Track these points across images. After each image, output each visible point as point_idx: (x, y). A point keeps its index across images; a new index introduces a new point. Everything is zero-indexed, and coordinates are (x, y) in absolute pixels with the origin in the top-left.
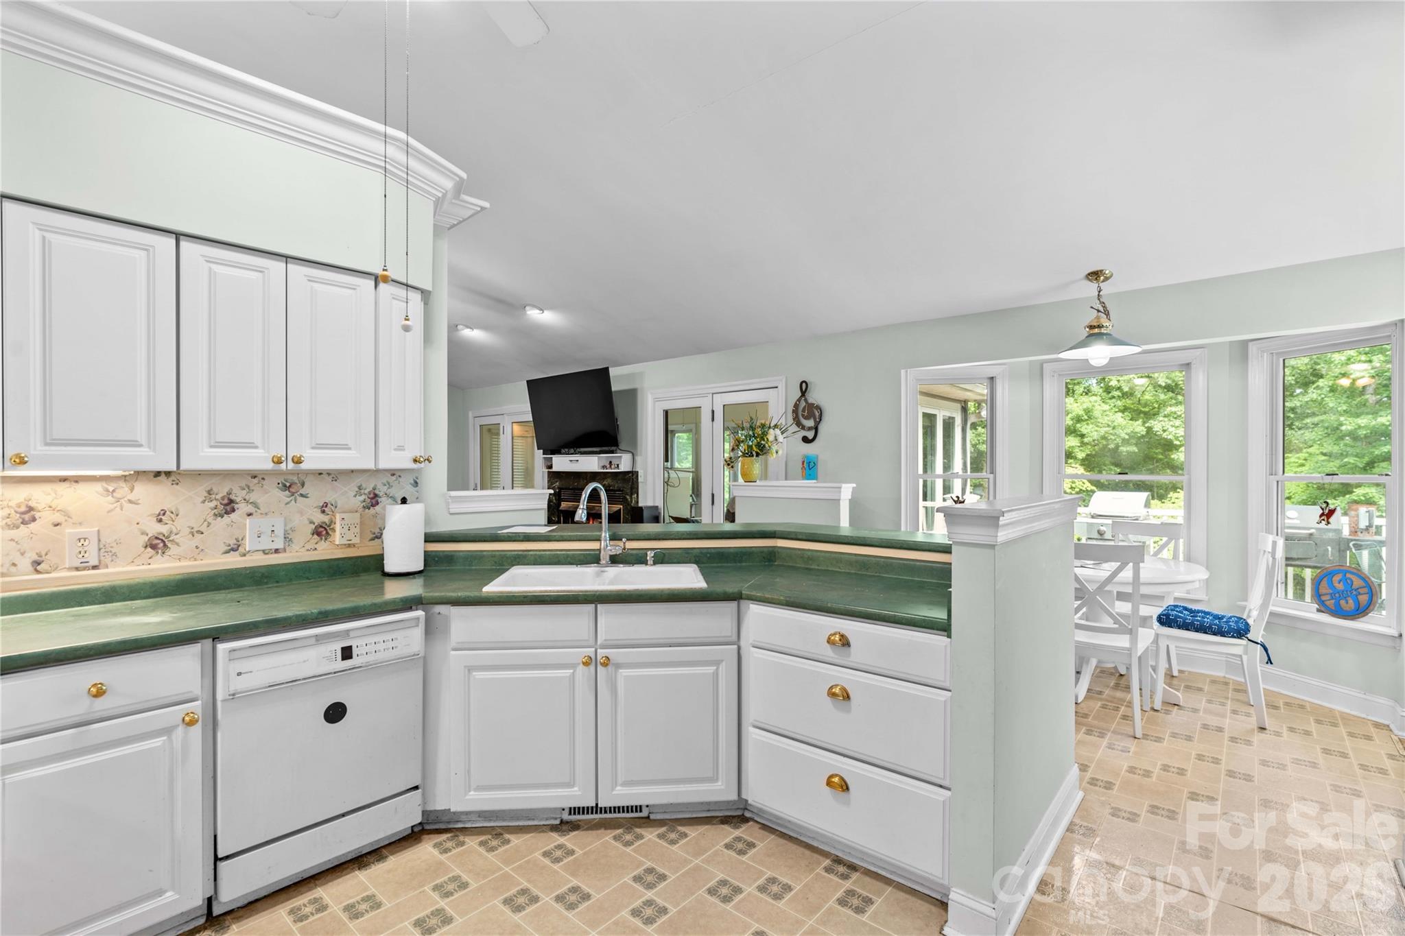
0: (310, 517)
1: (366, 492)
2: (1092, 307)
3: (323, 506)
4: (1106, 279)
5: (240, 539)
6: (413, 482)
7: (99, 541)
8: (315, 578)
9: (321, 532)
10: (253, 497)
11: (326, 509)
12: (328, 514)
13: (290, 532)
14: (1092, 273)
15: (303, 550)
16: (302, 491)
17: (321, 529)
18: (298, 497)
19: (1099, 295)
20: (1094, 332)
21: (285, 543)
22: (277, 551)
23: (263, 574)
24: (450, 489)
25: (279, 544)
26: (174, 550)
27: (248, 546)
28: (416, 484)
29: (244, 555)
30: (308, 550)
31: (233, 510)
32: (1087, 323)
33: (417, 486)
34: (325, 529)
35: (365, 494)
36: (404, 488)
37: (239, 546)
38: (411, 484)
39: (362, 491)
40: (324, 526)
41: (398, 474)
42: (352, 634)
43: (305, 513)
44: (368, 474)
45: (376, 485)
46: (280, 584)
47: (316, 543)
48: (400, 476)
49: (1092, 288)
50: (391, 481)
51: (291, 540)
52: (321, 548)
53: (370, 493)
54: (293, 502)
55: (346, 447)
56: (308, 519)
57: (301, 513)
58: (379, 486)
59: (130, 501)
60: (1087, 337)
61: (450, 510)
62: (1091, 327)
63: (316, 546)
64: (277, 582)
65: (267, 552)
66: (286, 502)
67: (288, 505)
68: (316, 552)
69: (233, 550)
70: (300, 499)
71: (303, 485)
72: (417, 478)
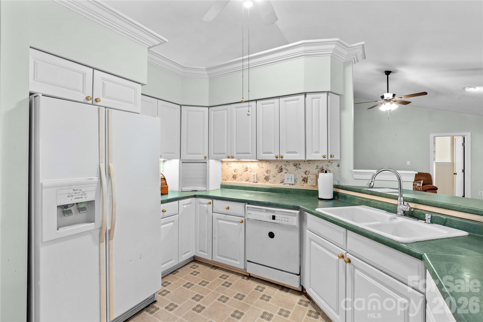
0: (302, 175)
1: (319, 168)
3: (305, 172)
5: (284, 180)
6: (337, 165)
7: (257, 176)
8: (301, 195)
9: (305, 180)
10: (287, 168)
11: (306, 173)
12: (307, 175)
13: (296, 179)
15: (299, 185)
16: (299, 167)
17: (305, 179)
18: (298, 168)
21: (295, 182)
22: (293, 185)
23: (287, 191)
24: (355, 168)
25: (293, 183)
26: (270, 181)
27: (286, 182)
28: (339, 166)
29: (285, 184)
30: (301, 186)
31: (282, 171)
33: (339, 167)
34: (306, 180)
35: (319, 169)
36: (333, 167)
37: (283, 181)
38: (336, 166)
39: (318, 168)
40: (306, 178)
41: (331, 162)
42: (276, 212)
43: (300, 174)
44: (321, 161)
45: (323, 166)
46: (292, 195)
47: (303, 184)
48: (332, 163)
50: (328, 164)
51: (296, 182)
52: (305, 186)
53: (321, 168)
54: (297, 170)
55: (295, 153)
56: (301, 176)
57: (299, 173)
58: (324, 166)
59: (262, 167)
61: (354, 177)
63: (303, 185)
64: (291, 194)
65: (290, 184)
66: (295, 170)
67: (296, 171)
68: (303, 186)
69: (282, 182)
70: (299, 169)
71: (300, 165)
72: (339, 164)
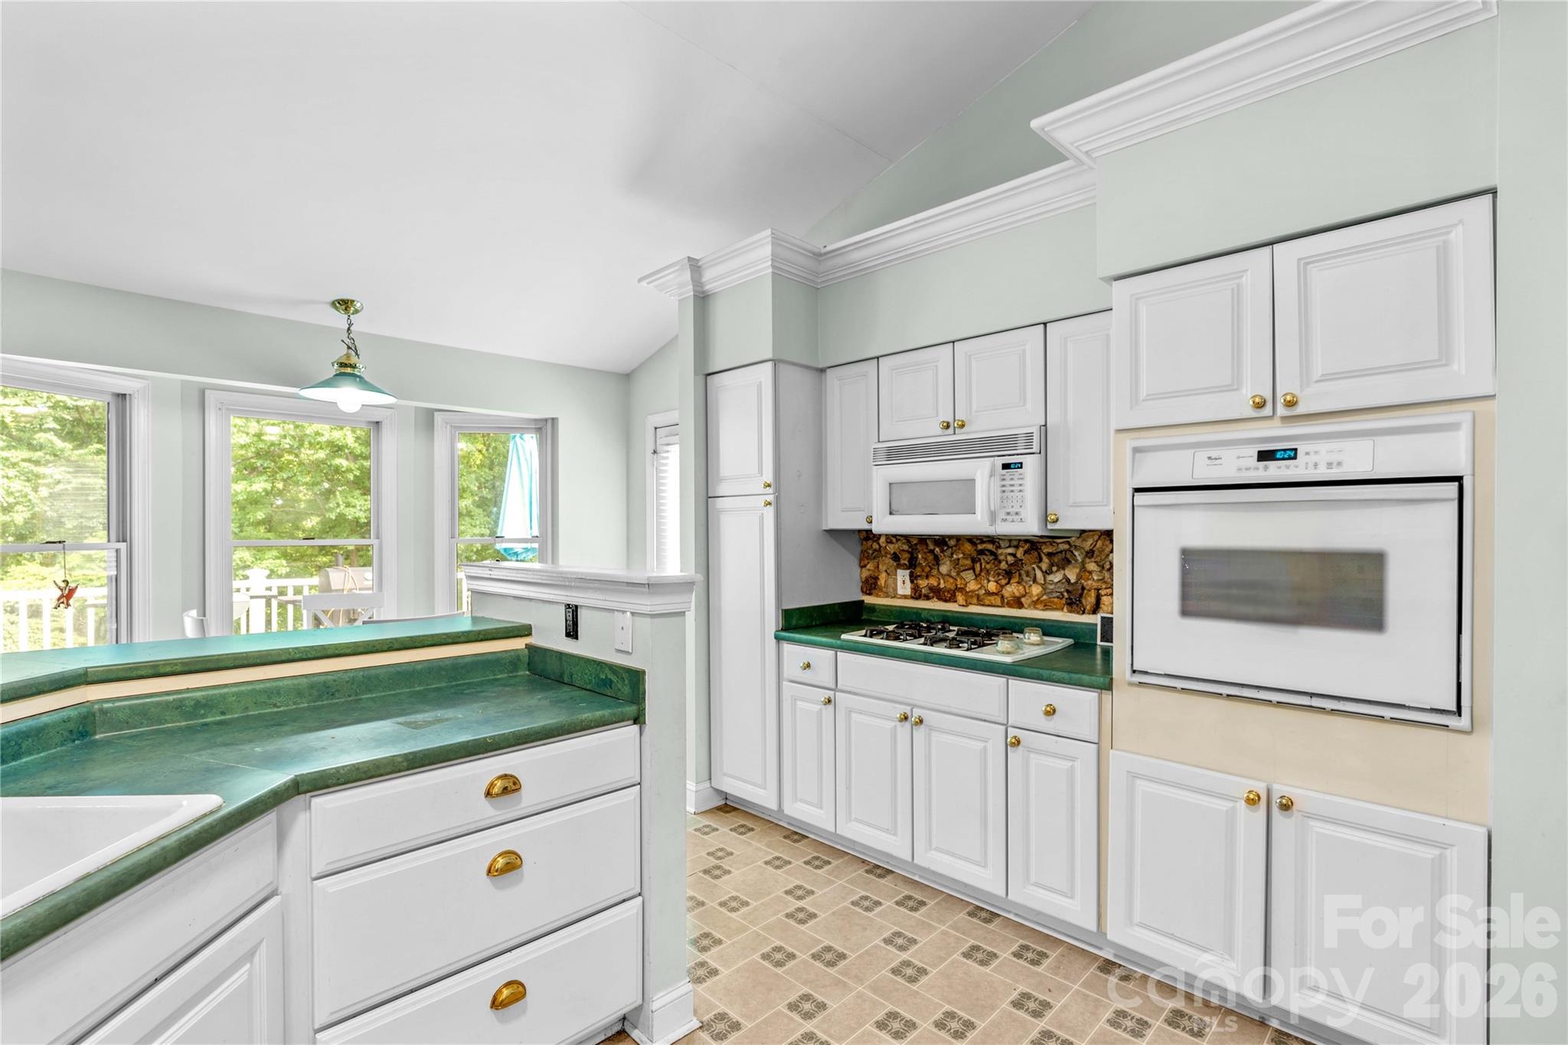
2: (343, 341)
4: (356, 311)
14: (343, 301)
19: (349, 329)
20: (346, 371)
32: (336, 358)
49: (339, 320)
60: (335, 376)
62: (342, 365)
